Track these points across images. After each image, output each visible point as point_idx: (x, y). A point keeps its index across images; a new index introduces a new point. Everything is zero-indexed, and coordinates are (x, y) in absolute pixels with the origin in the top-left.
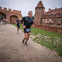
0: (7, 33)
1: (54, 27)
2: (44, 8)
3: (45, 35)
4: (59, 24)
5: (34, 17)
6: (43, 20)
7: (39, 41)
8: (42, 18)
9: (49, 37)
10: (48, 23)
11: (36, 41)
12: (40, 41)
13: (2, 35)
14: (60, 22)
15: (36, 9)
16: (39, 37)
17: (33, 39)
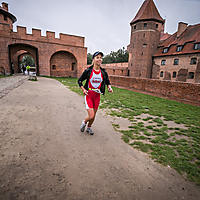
0: (35, 110)
3: (168, 119)
5: (127, 55)
6: (158, 62)
7: (144, 142)
8: (153, 58)
9: (182, 126)
10: (175, 73)
11: (132, 142)
12: (148, 142)
13: (20, 118)
15: (134, 28)
16: (146, 124)
17: (122, 132)
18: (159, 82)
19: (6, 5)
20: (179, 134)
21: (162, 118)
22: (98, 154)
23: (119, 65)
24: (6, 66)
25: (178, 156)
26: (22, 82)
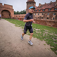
1: (44, 21)
4: (48, 18)
5: (26, 12)
6: (34, 14)
9: (39, 30)
11: (28, 34)
14: (49, 16)
15: (27, 4)
21: (35, 28)
25: (38, 36)
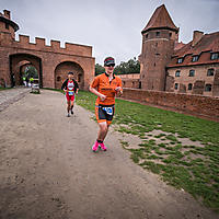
2: (177, 31)
3: (183, 136)
6: (172, 73)
7: (156, 162)
8: (167, 69)
10: (190, 85)
11: (142, 161)
12: (160, 162)
13: (19, 134)
15: (146, 37)
16: (158, 141)
17: (131, 150)
18: (174, 95)
19: (8, 13)
20: (195, 153)
21: (176, 135)
22: (104, 176)
23: (130, 76)
24: (7, 78)
25: (193, 178)
26: (23, 95)
